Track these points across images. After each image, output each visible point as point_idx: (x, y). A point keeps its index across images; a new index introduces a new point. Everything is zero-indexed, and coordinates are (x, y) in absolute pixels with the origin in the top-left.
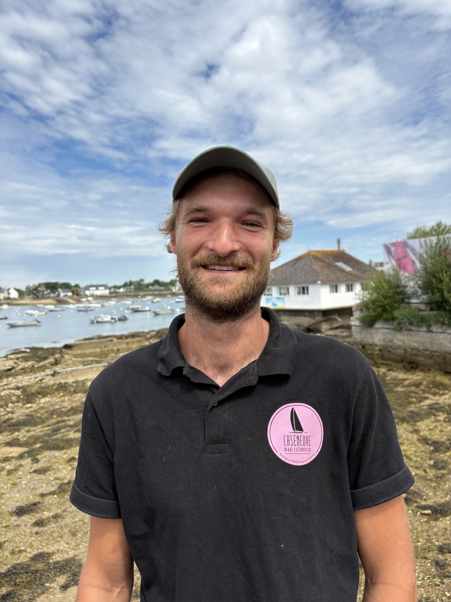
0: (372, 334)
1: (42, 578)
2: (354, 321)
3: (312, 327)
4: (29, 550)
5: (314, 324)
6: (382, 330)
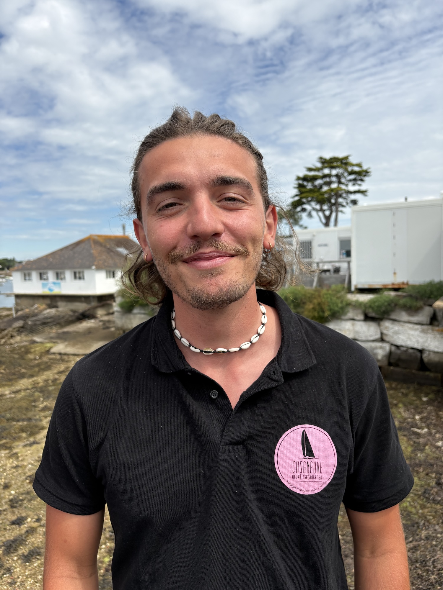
0: (130, 319)
2: (116, 307)
5: (89, 310)
6: (139, 316)
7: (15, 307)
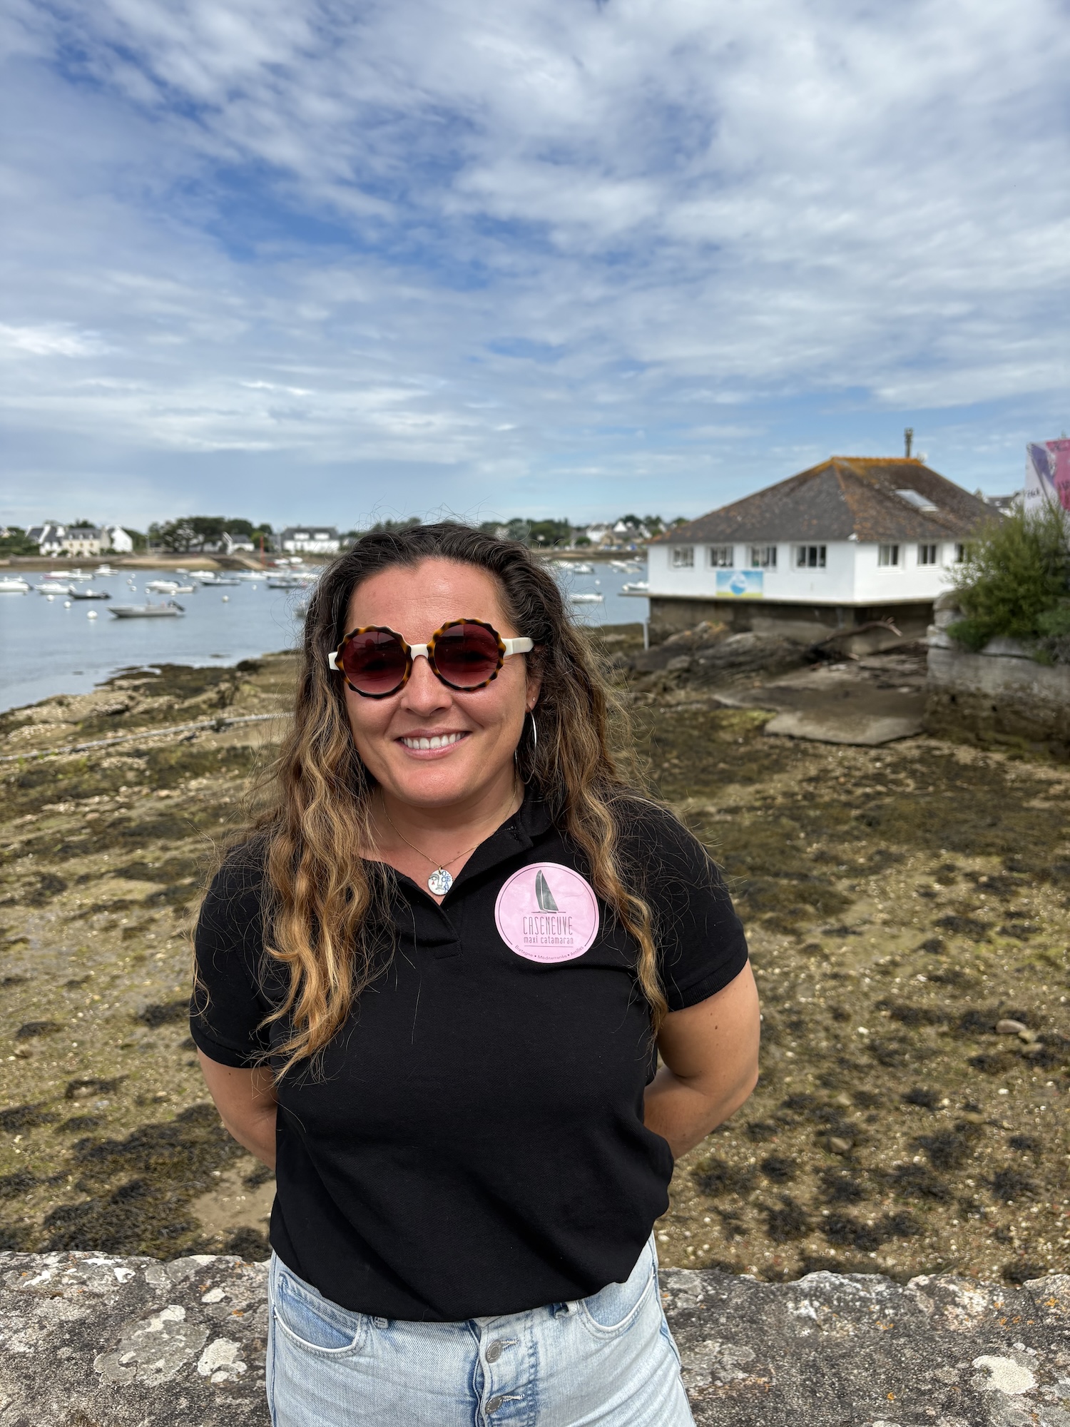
0: (977, 669)
1: (204, 1159)
2: (936, 637)
3: (827, 647)
4: (175, 1098)
5: (832, 640)
6: (1005, 660)
7: (649, 625)
